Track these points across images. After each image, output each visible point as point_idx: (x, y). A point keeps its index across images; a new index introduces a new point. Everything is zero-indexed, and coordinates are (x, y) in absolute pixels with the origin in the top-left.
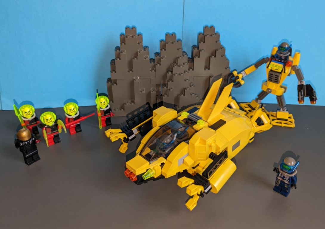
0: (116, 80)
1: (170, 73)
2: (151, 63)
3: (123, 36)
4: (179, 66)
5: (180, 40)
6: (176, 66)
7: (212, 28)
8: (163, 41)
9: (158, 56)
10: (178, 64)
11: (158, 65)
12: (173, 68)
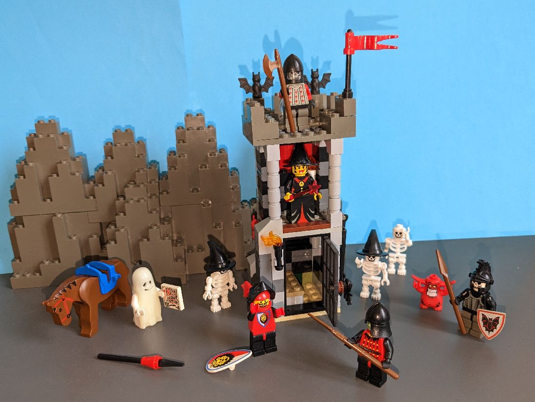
0: (21, 218)
1: (122, 199)
2: (88, 183)
3: (33, 135)
4: (138, 186)
5: (141, 140)
6: (131, 186)
7: (200, 115)
8: (110, 144)
9: (101, 171)
10: (138, 182)
11: (100, 186)
12: (126, 189)
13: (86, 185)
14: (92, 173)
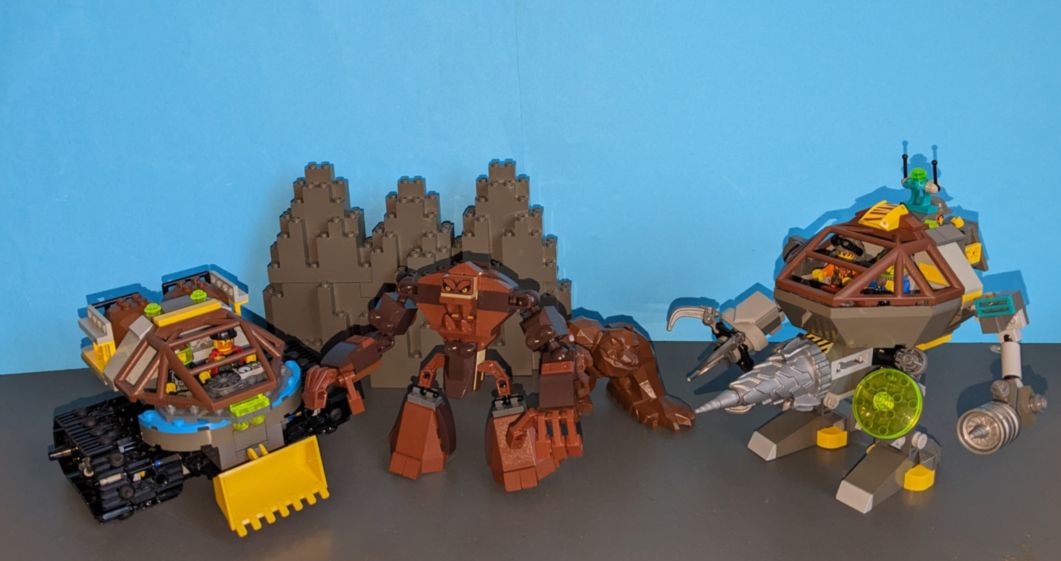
0: (280, 285)
2: (364, 246)
3: (301, 183)
4: (424, 255)
5: (433, 193)
6: (416, 256)
7: (510, 165)
8: (394, 197)
9: (380, 231)
10: (424, 249)
11: (378, 251)
12: (409, 259)
13: (362, 250)
14: (369, 233)
